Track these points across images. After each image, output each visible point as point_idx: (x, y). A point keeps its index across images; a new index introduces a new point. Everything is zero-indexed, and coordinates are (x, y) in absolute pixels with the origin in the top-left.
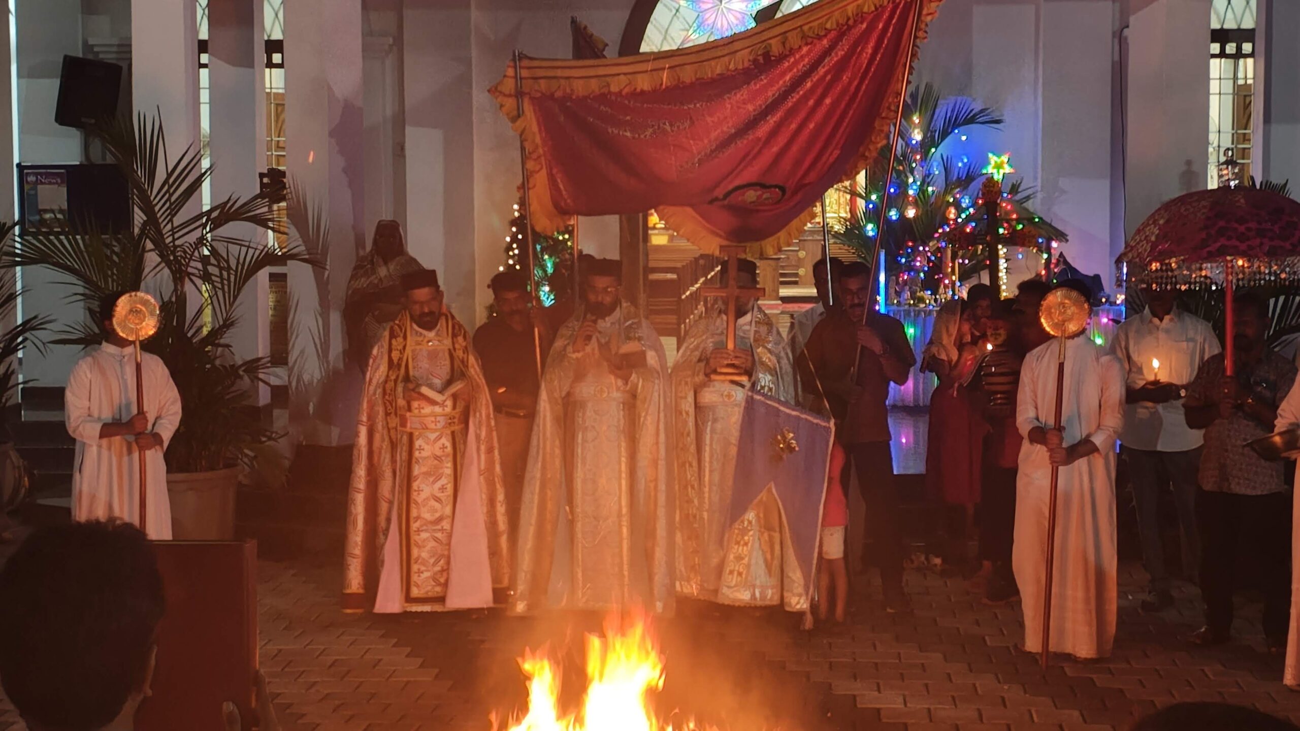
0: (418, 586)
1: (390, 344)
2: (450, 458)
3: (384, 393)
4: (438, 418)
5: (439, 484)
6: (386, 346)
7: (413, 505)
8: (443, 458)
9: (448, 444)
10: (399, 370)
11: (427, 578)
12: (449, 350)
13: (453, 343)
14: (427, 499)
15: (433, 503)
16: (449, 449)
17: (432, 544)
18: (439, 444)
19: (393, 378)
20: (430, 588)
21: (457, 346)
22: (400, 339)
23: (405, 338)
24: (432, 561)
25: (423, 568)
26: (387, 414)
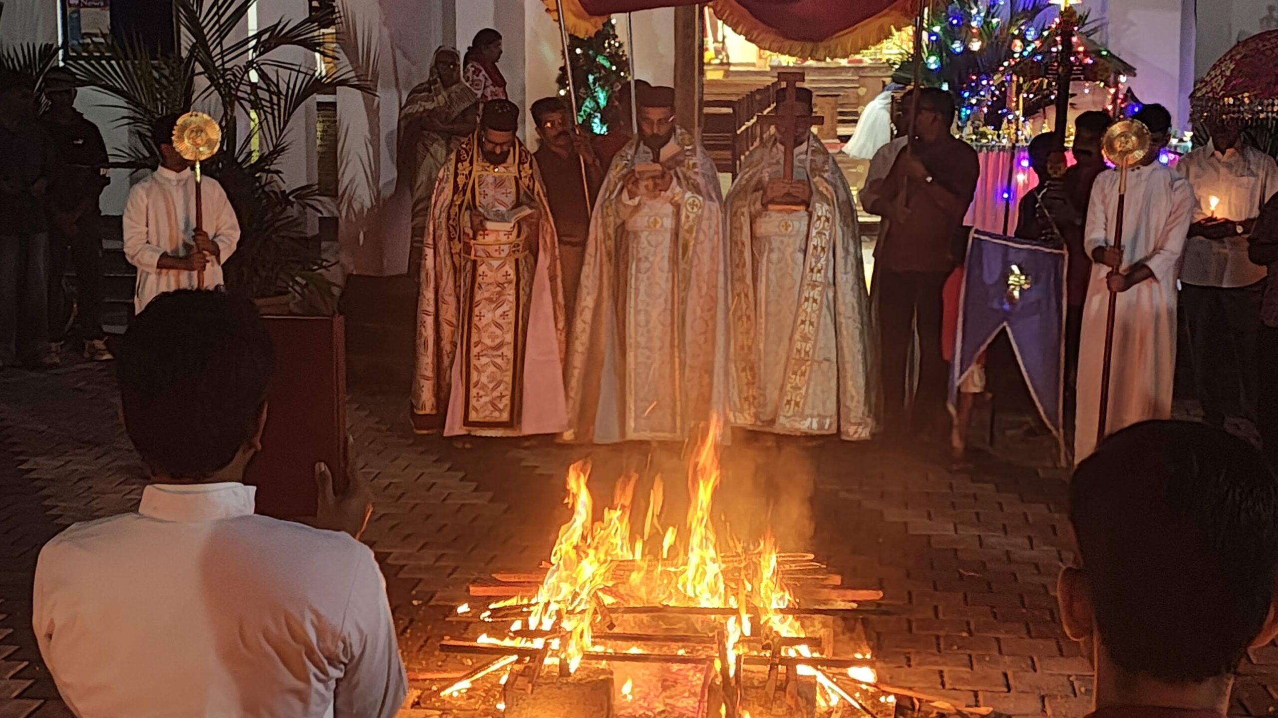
0: (476, 410)
1: (456, 168)
2: (513, 286)
3: (448, 218)
4: (502, 247)
5: (499, 311)
6: (452, 169)
7: (474, 330)
8: (506, 285)
9: (512, 272)
10: (464, 195)
11: (486, 403)
12: (515, 177)
13: (520, 172)
14: (487, 325)
15: (493, 328)
16: (513, 276)
17: (492, 368)
18: (503, 271)
19: (458, 203)
20: (487, 413)
21: (523, 174)
22: (467, 164)
23: (471, 163)
24: (491, 386)
25: (482, 393)
26: (450, 239)
